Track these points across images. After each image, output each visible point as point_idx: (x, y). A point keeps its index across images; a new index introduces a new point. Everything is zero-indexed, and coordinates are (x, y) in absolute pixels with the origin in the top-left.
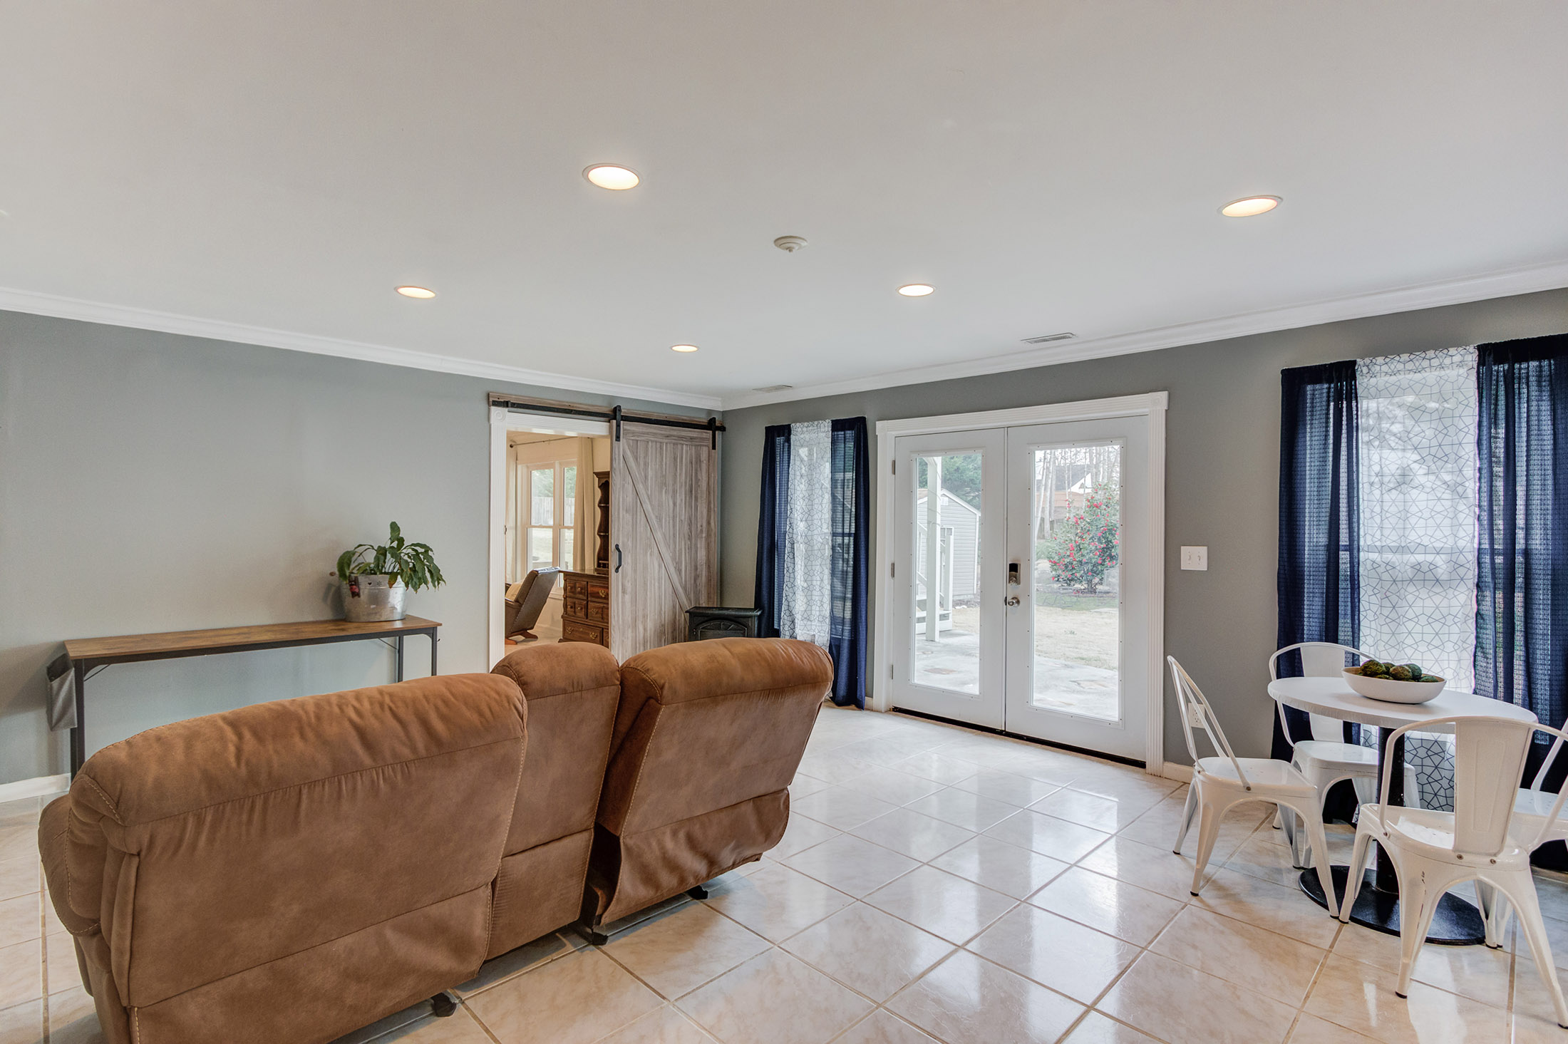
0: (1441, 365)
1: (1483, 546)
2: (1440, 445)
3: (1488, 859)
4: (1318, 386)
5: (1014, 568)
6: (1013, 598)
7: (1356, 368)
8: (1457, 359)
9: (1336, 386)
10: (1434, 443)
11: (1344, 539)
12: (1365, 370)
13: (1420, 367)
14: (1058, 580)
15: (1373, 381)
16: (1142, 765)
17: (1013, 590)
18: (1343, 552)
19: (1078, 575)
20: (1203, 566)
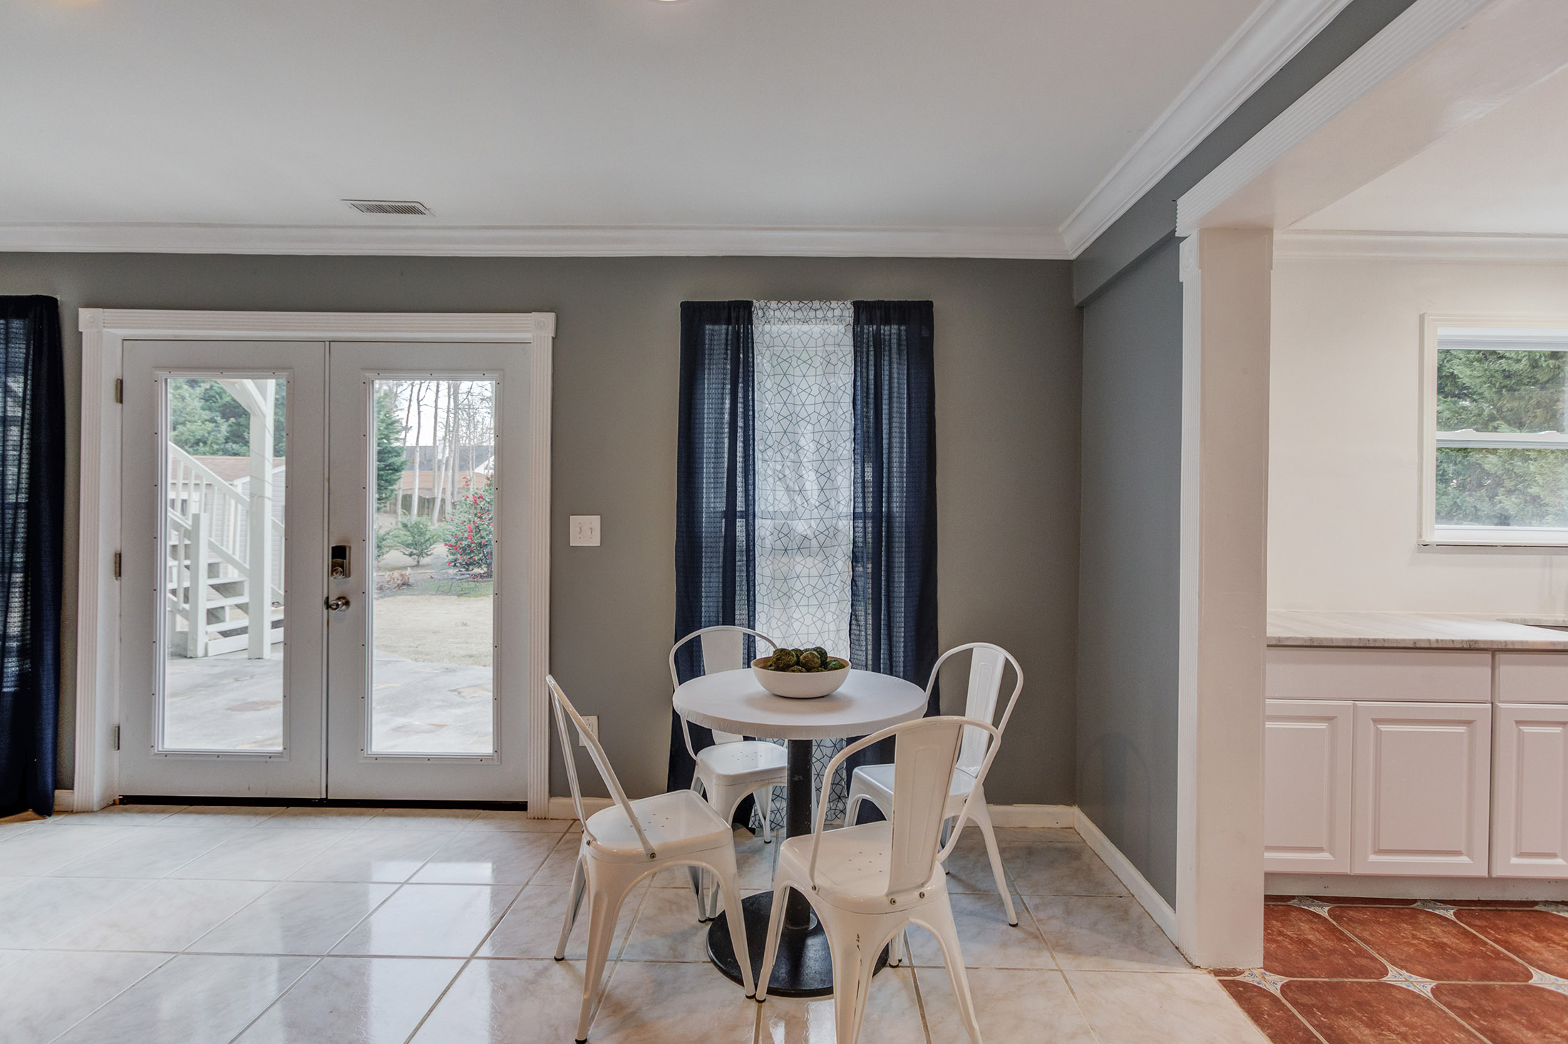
0: (825, 317)
1: (857, 510)
2: (824, 402)
3: (917, 894)
4: (717, 327)
5: (339, 553)
6: (339, 599)
7: (753, 310)
8: (837, 312)
9: (734, 328)
10: (819, 399)
11: (740, 506)
12: (760, 314)
13: (808, 317)
14: (455, 565)
15: (767, 327)
16: (521, 806)
17: (338, 585)
18: (740, 520)
19: (476, 558)
20: (596, 541)
